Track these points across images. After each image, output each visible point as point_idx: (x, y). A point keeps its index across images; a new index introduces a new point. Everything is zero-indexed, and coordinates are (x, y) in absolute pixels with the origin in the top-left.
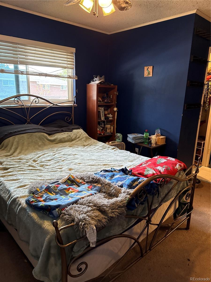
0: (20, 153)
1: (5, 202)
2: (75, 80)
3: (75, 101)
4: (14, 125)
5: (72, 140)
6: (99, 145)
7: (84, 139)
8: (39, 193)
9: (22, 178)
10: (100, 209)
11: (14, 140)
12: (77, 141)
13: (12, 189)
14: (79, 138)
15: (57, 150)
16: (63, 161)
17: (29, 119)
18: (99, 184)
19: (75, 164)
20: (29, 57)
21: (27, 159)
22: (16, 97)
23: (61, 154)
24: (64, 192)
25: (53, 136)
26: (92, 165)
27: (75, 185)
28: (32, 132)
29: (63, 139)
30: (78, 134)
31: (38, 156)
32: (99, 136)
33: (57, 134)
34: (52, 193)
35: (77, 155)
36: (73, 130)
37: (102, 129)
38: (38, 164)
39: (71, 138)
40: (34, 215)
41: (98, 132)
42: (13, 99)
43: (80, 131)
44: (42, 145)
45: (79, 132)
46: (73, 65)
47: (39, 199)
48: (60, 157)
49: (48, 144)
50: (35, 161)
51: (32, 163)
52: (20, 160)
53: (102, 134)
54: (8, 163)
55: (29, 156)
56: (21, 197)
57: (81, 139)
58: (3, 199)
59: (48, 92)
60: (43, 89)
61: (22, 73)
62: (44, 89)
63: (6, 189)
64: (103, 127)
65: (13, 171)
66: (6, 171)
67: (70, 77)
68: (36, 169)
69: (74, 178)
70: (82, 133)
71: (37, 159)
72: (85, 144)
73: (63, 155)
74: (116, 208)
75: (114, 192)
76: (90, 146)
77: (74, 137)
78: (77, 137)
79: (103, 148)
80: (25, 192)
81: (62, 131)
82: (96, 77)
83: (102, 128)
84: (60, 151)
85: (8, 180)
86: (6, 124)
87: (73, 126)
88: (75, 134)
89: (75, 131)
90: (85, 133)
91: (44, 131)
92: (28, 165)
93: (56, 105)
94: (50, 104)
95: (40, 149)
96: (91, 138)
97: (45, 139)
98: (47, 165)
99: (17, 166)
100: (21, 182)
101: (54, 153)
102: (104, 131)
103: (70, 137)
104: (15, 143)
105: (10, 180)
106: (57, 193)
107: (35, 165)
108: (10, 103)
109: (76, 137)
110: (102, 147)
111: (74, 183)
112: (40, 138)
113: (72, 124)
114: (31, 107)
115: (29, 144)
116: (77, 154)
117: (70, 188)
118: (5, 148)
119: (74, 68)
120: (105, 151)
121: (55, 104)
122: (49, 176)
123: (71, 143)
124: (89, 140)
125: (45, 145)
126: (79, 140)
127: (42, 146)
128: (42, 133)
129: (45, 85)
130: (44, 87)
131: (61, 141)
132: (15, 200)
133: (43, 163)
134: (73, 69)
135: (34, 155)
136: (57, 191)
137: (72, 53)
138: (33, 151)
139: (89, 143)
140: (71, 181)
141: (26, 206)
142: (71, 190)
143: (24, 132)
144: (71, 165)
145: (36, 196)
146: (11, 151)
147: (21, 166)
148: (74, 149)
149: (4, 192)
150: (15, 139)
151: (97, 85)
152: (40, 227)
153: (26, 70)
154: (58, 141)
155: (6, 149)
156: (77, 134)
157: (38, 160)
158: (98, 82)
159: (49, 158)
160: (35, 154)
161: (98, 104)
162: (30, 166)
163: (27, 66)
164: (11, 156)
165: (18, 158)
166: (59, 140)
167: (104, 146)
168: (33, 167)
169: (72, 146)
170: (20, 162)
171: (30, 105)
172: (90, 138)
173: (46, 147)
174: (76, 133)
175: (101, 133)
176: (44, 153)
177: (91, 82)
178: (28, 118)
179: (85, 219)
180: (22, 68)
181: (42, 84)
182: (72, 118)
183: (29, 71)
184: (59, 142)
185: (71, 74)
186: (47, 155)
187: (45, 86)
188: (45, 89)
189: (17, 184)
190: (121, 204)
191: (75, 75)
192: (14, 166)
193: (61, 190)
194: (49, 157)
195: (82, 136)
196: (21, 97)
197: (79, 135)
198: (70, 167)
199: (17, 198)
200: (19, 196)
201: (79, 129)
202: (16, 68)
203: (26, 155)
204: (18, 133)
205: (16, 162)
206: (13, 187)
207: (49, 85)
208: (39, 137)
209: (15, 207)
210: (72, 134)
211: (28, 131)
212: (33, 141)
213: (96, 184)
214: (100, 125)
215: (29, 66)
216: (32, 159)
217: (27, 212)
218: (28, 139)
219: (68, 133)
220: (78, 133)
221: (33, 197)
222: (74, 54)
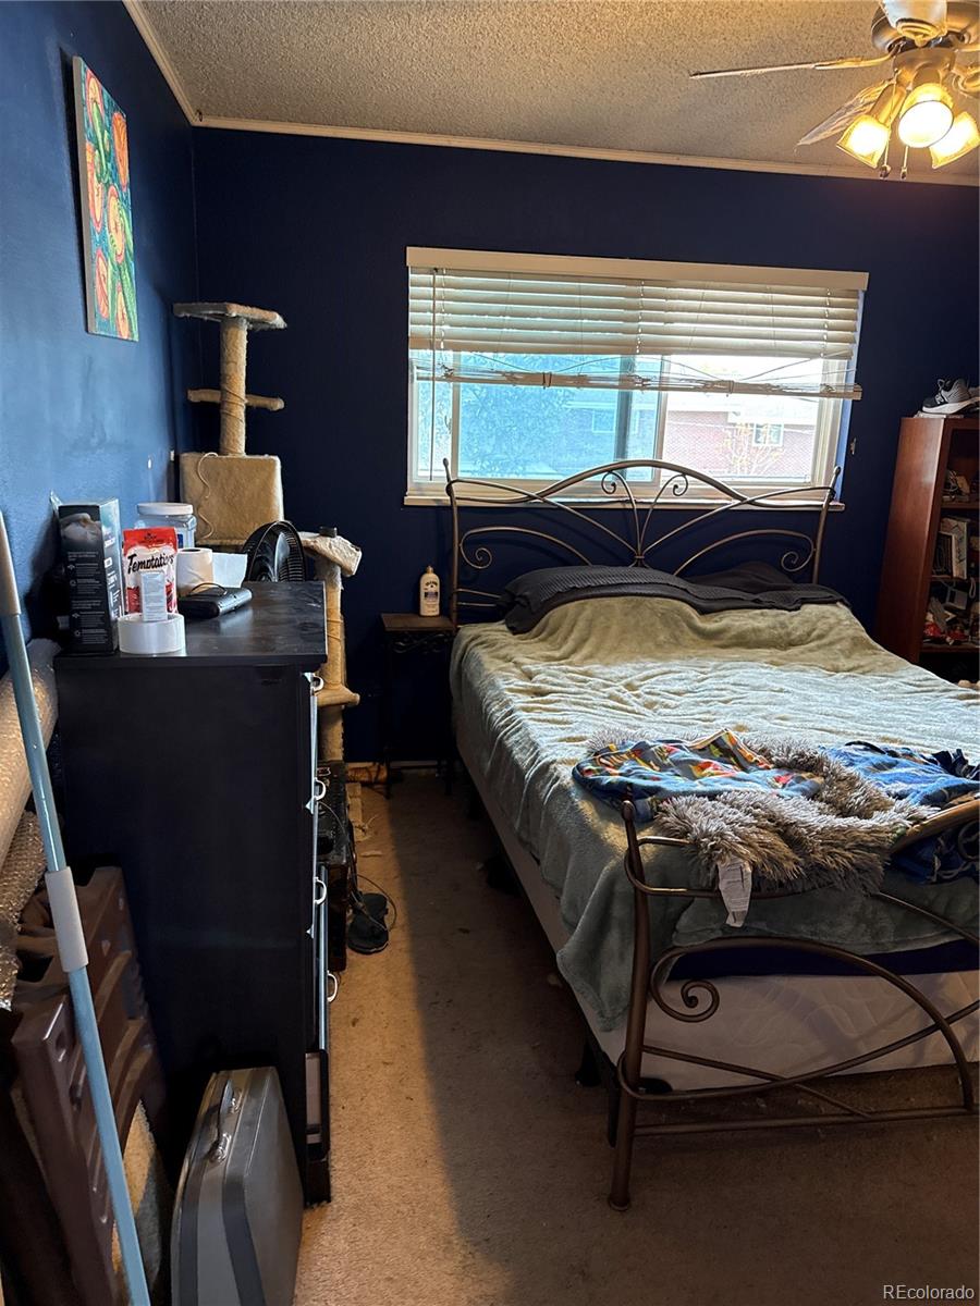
0: (590, 656)
1: (520, 773)
2: (849, 402)
3: (838, 490)
4: (587, 564)
5: (792, 644)
6: (903, 674)
7: (846, 644)
8: (614, 755)
9: (580, 720)
10: (786, 830)
11: (579, 614)
12: (811, 650)
13: (543, 742)
14: (820, 637)
15: (715, 668)
16: (726, 702)
17: (642, 551)
18: (818, 775)
19: (764, 717)
20: (675, 324)
21: (607, 676)
22: (610, 471)
23: (726, 680)
24: (686, 769)
25: (716, 619)
26: (830, 732)
27: (733, 764)
28: (641, 595)
29: (753, 635)
30: (819, 624)
31: (645, 673)
32: (931, 648)
33: (734, 612)
34: (652, 763)
35: (788, 692)
36: (803, 603)
37: (953, 619)
38: (638, 696)
39: (789, 634)
40: (587, 808)
41: (929, 632)
42: (599, 478)
43: (833, 614)
44: (670, 643)
45: (828, 614)
46: (852, 341)
47: (608, 769)
48: (717, 689)
49: (691, 642)
50: (630, 686)
51: (619, 691)
52: (584, 677)
53: (948, 639)
54: (550, 678)
55: (616, 671)
56: (563, 762)
57: (831, 643)
58: (518, 766)
59: (770, 460)
60: (754, 444)
61: (644, 385)
62: (757, 445)
63: (530, 740)
64: (959, 610)
65: (559, 701)
66: (540, 699)
67: (828, 392)
68: (629, 708)
69: (736, 745)
70: (841, 620)
71: (638, 683)
72: (843, 663)
73: (734, 684)
74: (847, 847)
75: (859, 803)
76: (863, 673)
77: (798, 633)
78: (815, 634)
79: (919, 689)
80: (577, 753)
81: (758, 605)
82: (947, 389)
83: (951, 615)
84: (727, 673)
85: (539, 720)
86: (566, 561)
87: (811, 589)
88: (807, 622)
89: (810, 610)
90: (857, 621)
91: (683, 597)
92: (606, 695)
93: (751, 503)
94: (727, 499)
95: (659, 655)
96: (879, 647)
97: (684, 624)
98: (667, 706)
99: (573, 690)
100: (573, 731)
101: (703, 676)
102: (962, 631)
103: (783, 632)
104: (581, 624)
105: (544, 721)
106: (663, 768)
107: (626, 699)
108: (590, 491)
109: (809, 634)
110: (915, 685)
111: (732, 759)
112: (665, 618)
113: (811, 582)
114: (656, 507)
115: (624, 632)
116: (790, 689)
117: (708, 764)
118: (551, 634)
119: (852, 354)
120: (920, 700)
121: (749, 499)
122: (662, 731)
123: (783, 653)
124: (866, 654)
125: (677, 642)
126: (819, 647)
127: (667, 646)
128: (676, 602)
129: (761, 427)
130: (757, 436)
131: (745, 642)
132: (546, 767)
133: (654, 698)
134: (847, 356)
135: (635, 668)
136: (666, 762)
137: (853, 293)
138: (632, 658)
139: (862, 663)
140: (721, 750)
141: (572, 783)
142: (710, 770)
143: (616, 591)
144: (749, 717)
145: (603, 761)
146: (566, 648)
147: (585, 693)
148: (785, 674)
149: (521, 750)
150: (584, 609)
151: (945, 420)
152: (595, 838)
153: (658, 375)
154: (731, 639)
155: (551, 638)
156: (815, 623)
157: (641, 686)
158: (951, 408)
159: (677, 687)
160: (637, 666)
161: (943, 501)
162: (611, 697)
163: (666, 357)
164: (562, 662)
165: (581, 669)
166: (736, 637)
167: (924, 683)
168: (621, 701)
169: (782, 665)
170: (585, 681)
171: (653, 501)
172: (875, 644)
173: (680, 653)
174: (814, 619)
175: (945, 639)
176: (665, 669)
177: (924, 409)
178: (639, 546)
179: (721, 835)
180: (646, 365)
181: (752, 425)
182: (813, 559)
183: (671, 376)
184: (734, 641)
185: (838, 380)
186: (676, 676)
187: (762, 430)
188: (760, 446)
189: (562, 732)
190: (869, 839)
191: (852, 381)
192: (563, 689)
193: (677, 763)
194: (682, 683)
195: (836, 630)
196: (628, 469)
197: (825, 627)
198: (741, 722)
199: (552, 763)
200: (559, 758)
201: (833, 602)
202: (628, 366)
203: (607, 665)
204: (598, 592)
205: (572, 679)
206: (548, 738)
207: (782, 429)
208: (663, 614)
209: (543, 787)
210: (796, 621)
211: (631, 590)
212: (642, 624)
213: (809, 774)
214: (942, 601)
215: (674, 358)
216: (624, 682)
217: (570, 798)
218: (626, 615)
219: (777, 615)
220: (823, 617)
221: (593, 762)
222: (861, 295)
